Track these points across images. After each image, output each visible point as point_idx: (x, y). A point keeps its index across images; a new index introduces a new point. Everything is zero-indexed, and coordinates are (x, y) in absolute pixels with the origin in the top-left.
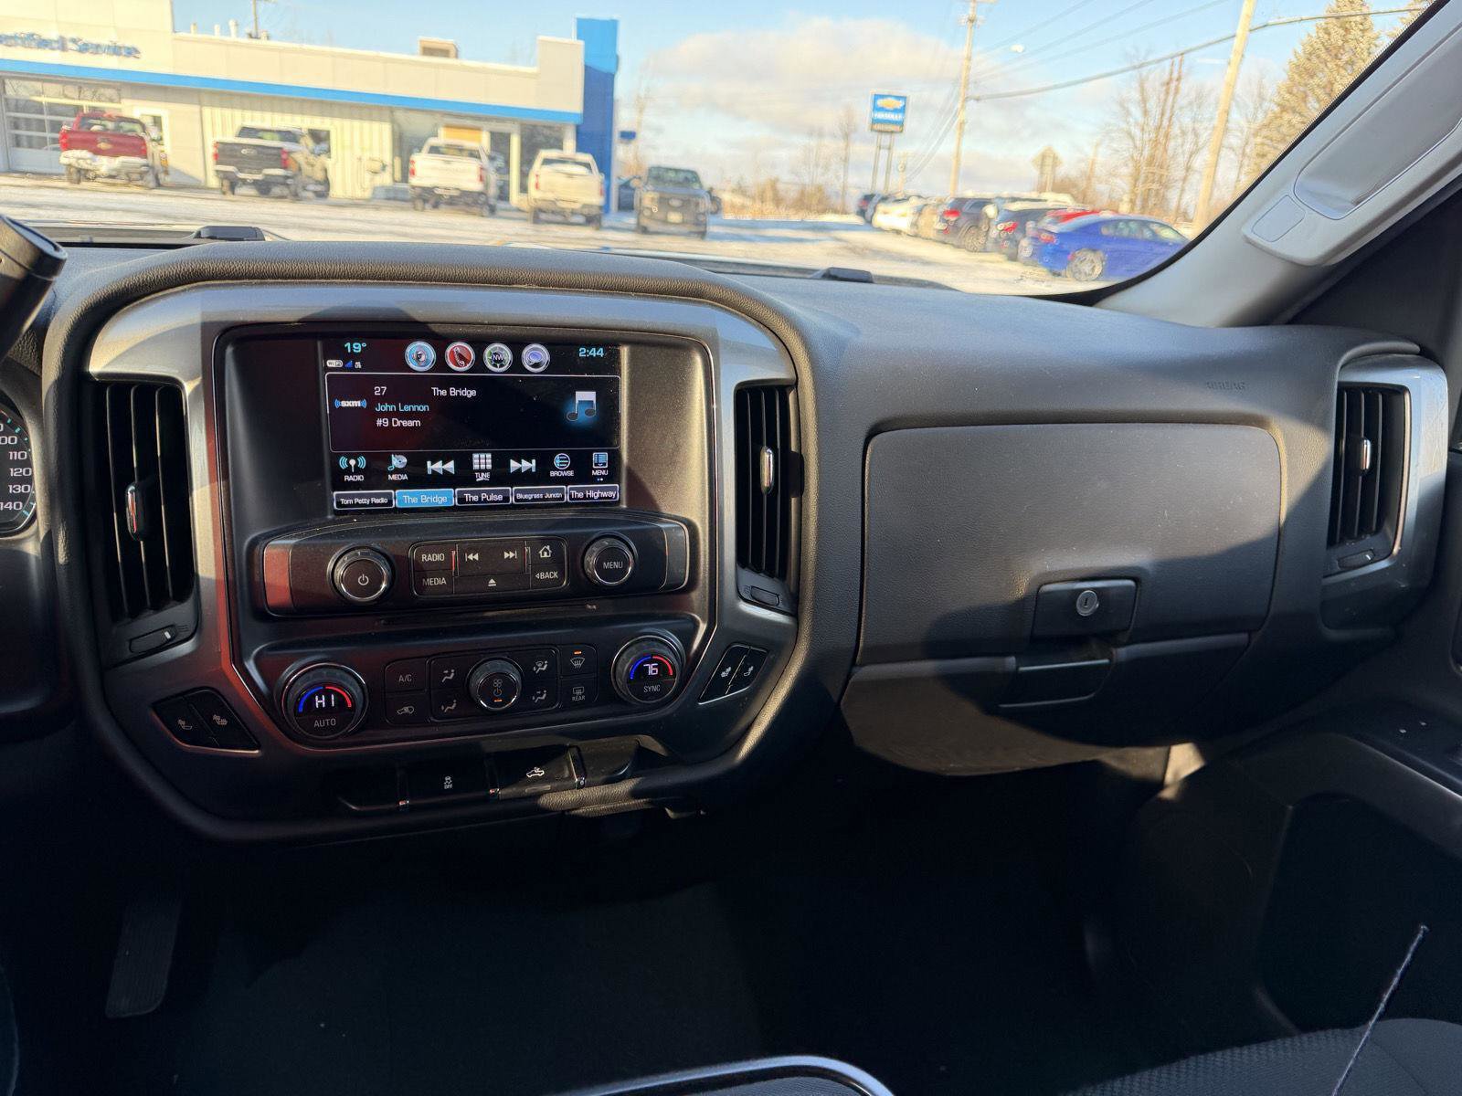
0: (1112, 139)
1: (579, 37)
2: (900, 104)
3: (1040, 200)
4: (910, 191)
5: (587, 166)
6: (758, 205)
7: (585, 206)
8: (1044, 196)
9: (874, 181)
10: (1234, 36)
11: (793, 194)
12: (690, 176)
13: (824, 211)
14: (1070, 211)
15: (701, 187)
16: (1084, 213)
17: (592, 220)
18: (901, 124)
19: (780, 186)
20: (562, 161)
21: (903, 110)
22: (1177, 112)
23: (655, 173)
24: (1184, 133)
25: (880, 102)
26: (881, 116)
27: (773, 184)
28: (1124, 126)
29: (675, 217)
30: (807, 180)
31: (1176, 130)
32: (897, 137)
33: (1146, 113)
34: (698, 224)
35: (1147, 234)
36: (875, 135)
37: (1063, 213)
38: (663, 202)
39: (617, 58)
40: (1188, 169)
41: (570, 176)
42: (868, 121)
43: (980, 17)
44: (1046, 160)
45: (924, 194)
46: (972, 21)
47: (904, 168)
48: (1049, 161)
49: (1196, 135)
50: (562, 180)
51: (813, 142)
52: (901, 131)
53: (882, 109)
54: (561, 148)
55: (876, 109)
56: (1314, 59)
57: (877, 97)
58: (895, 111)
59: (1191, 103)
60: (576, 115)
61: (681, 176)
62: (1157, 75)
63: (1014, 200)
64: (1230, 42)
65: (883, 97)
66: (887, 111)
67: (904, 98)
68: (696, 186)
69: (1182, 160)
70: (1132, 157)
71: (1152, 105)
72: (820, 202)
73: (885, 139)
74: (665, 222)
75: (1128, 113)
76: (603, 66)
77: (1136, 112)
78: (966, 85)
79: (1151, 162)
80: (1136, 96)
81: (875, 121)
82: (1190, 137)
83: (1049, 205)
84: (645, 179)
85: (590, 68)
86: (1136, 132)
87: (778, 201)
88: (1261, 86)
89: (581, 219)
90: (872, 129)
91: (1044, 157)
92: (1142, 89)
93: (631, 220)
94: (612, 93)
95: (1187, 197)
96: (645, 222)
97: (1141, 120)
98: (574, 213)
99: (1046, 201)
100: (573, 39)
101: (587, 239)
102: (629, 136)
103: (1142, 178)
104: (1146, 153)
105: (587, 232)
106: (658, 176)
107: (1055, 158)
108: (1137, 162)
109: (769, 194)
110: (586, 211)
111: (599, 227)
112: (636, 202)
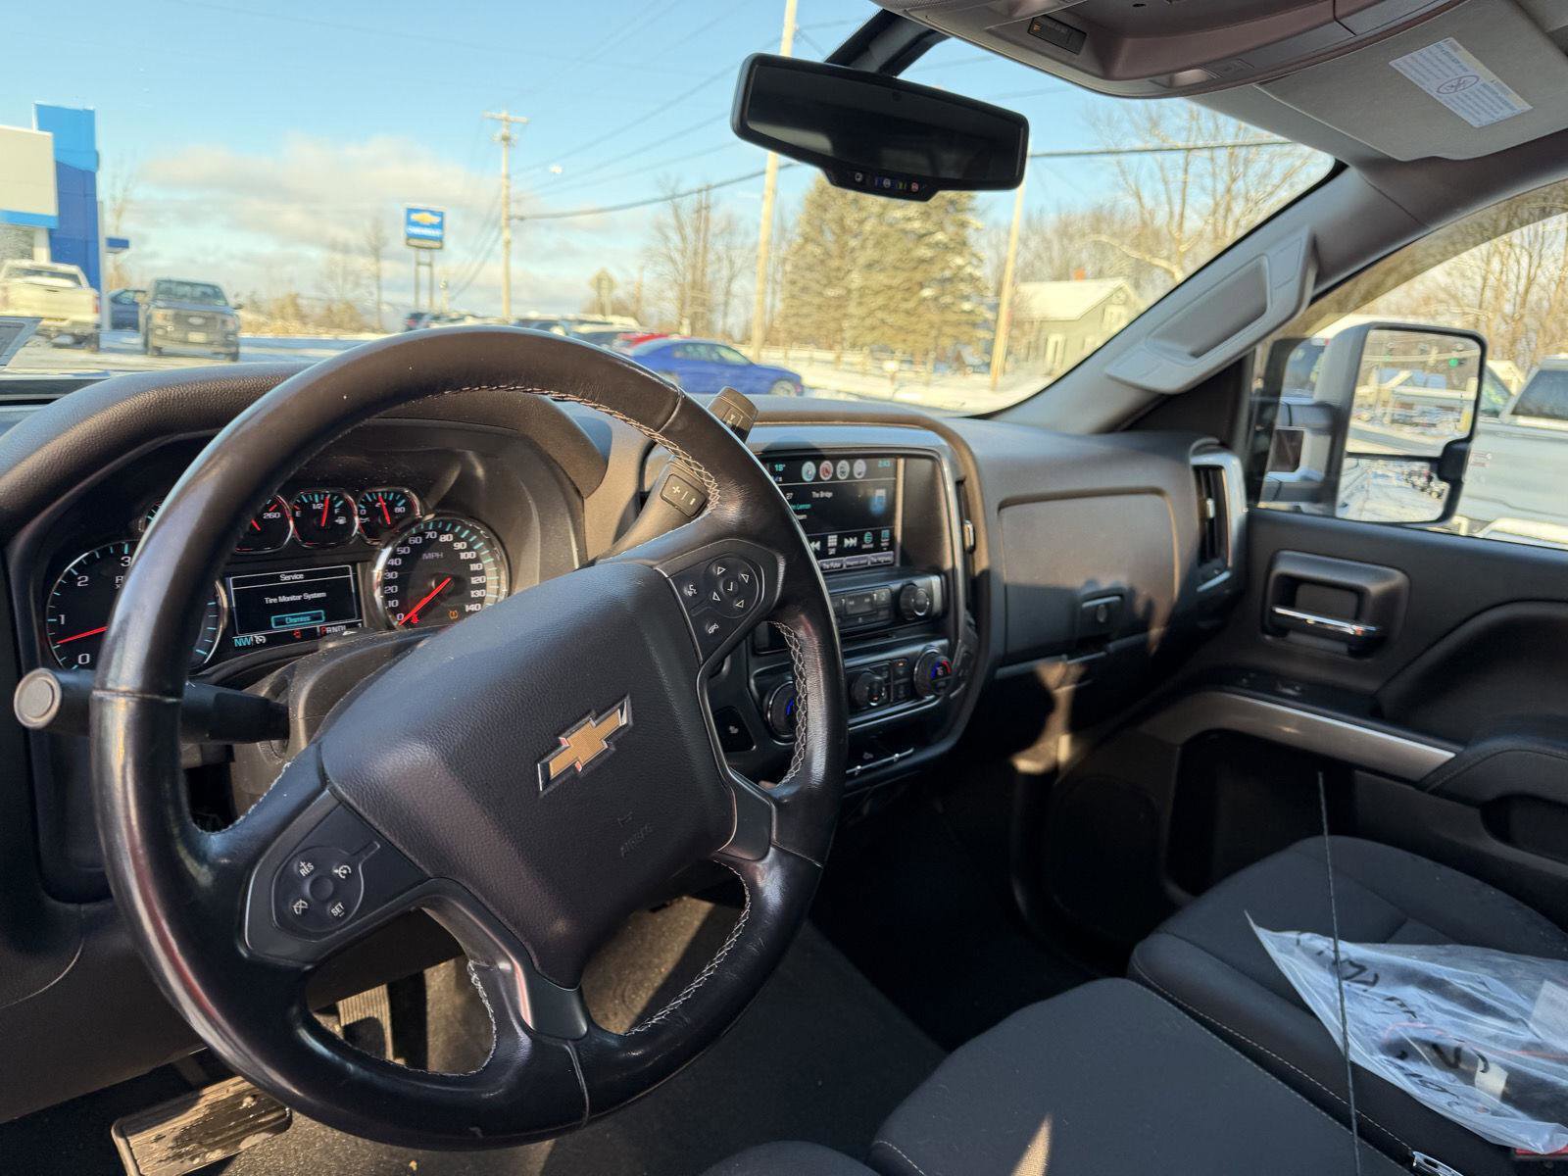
0: (656, 263)
1: (41, 127)
2: (436, 220)
3: (606, 324)
4: (464, 311)
5: (73, 277)
6: (279, 323)
7: (75, 323)
8: (610, 319)
9: (417, 300)
10: (763, 173)
11: (319, 311)
12: (209, 291)
13: (360, 330)
14: (640, 335)
15: (227, 304)
16: (652, 336)
17: (83, 340)
18: (440, 239)
19: (302, 302)
20: (38, 272)
21: (440, 226)
22: (710, 238)
23: (163, 286)
24: (720, 259)
25: (415, 217)
26: (416, 231)
27: (294, 299)
28: (664, 250)
29: (197, 337)
30: (335, 295)
31: (712, 256)
32: (436, 253)
33: (684, 238)
34: (227, 344)
35: (715, 356)
36: (412, 252)
37: (632, 336)
38: (180, 320)
39: (97, 154)
40: (728, 293)
41: (53, 290)
42: (402, 235)
43: (515, 136)
44: (601, 281)
45: (480, 313)
46: (506, 139)
47: (447, 286)
48: (605, 284)
49: (732, 262)
50: (40, 293)
51: (338, 257)
52: (441, 248)
53: (416, 224)
54: (31, 256)
55: (411, 223)
56: (826, 197)
57: (411, 211)
58: (432, 226)
59: (722, 232)
60: (51, 217)
61: (198, 291)
62: (688, 204)
63: (582, 322)
64: (761, 177)
65: (417, 211)
66: (424, 226)
67: (441, 215)
68: (221, 302)
69: (722, 285)
70: (676, 281)
71: (689, 231)
72: (352, 319)
73: (424, 256)
74: (186, 342)
75: (666, 238)
76: (80, 162)
77: (675, 238)
78: (507, 204)
79: (694, 285)
80: (671, 221)
81: (410, 236)
82: (726, 263)
83: (616, 328)
84: (151, 294)
85: (63, 165)
86: (677, 256)
87: (302, 318)
88: (782, 219)
89: (68, 340)
90: (408, 244)
91: (599, 280)
92: (677, 216)
93: (135, 340)
94: (94, 195)
95: (731, 320)
96: (155, 342)
97: (680, 245)
98: (60, 332)
99: (612, 324)
100: (34, 130)
101: (83, 362)
102: (119, 244)
103: (688, 302)
104: (689, 277)
105: (81, 355)
106: (168, 290)
107: (611, 281)
108: (681, 286)
109: (290, 310)
110: (76, 331)
111: (98, 350)
112: (142, 320)
